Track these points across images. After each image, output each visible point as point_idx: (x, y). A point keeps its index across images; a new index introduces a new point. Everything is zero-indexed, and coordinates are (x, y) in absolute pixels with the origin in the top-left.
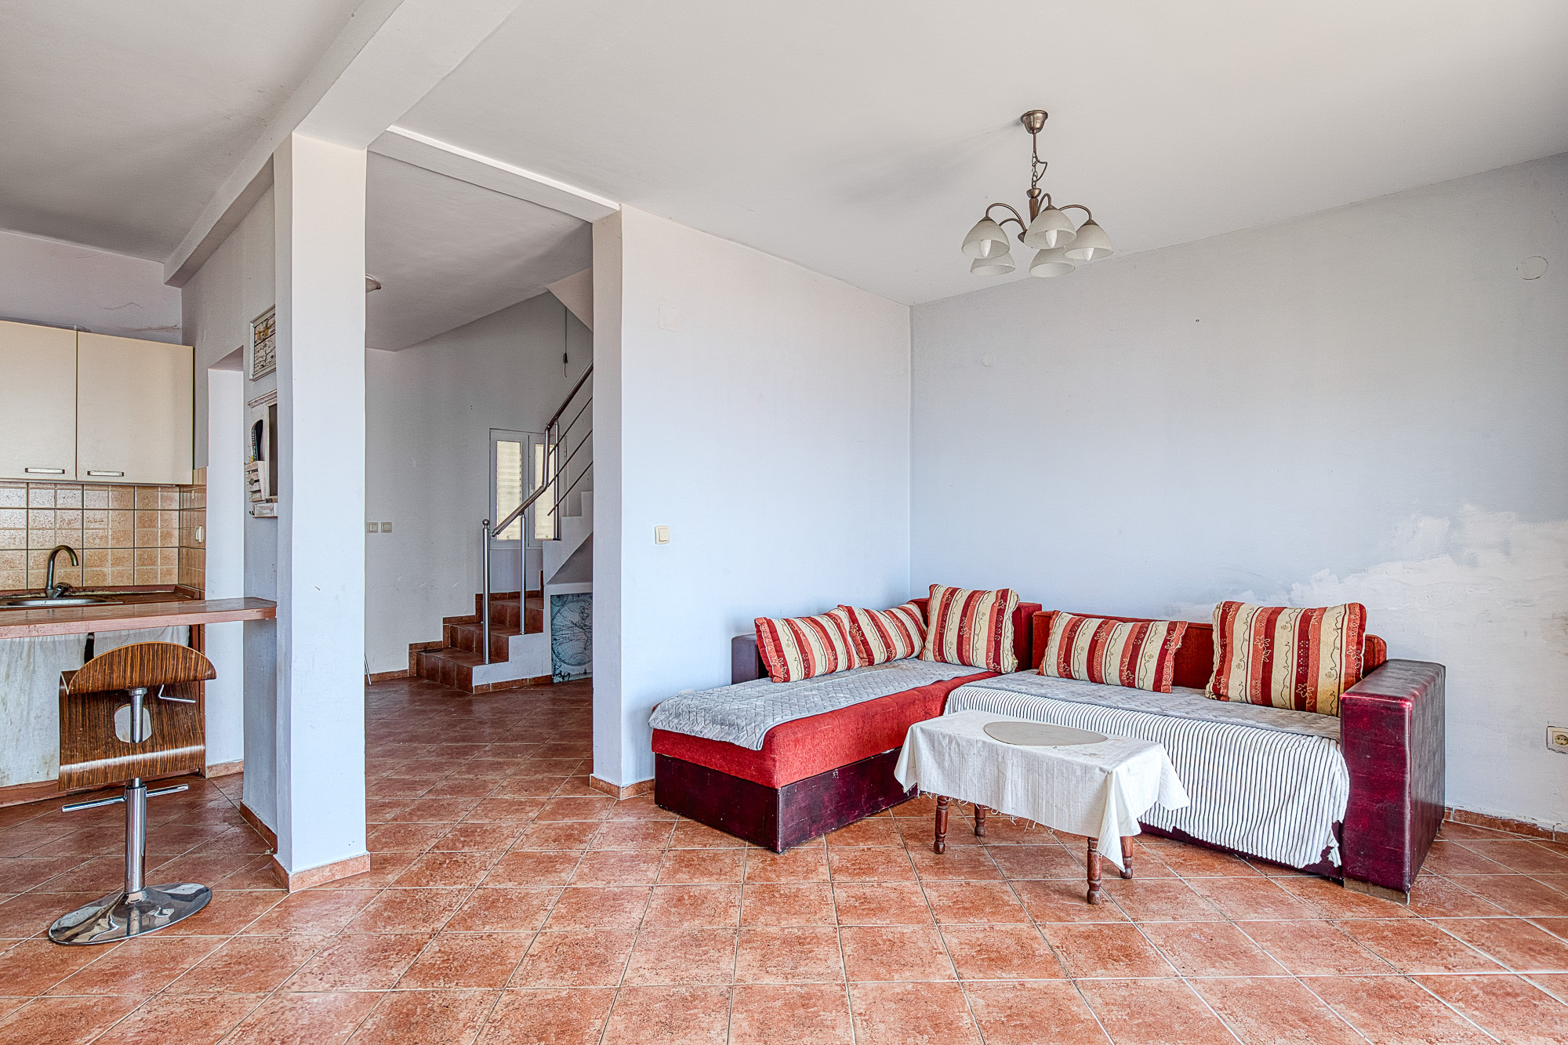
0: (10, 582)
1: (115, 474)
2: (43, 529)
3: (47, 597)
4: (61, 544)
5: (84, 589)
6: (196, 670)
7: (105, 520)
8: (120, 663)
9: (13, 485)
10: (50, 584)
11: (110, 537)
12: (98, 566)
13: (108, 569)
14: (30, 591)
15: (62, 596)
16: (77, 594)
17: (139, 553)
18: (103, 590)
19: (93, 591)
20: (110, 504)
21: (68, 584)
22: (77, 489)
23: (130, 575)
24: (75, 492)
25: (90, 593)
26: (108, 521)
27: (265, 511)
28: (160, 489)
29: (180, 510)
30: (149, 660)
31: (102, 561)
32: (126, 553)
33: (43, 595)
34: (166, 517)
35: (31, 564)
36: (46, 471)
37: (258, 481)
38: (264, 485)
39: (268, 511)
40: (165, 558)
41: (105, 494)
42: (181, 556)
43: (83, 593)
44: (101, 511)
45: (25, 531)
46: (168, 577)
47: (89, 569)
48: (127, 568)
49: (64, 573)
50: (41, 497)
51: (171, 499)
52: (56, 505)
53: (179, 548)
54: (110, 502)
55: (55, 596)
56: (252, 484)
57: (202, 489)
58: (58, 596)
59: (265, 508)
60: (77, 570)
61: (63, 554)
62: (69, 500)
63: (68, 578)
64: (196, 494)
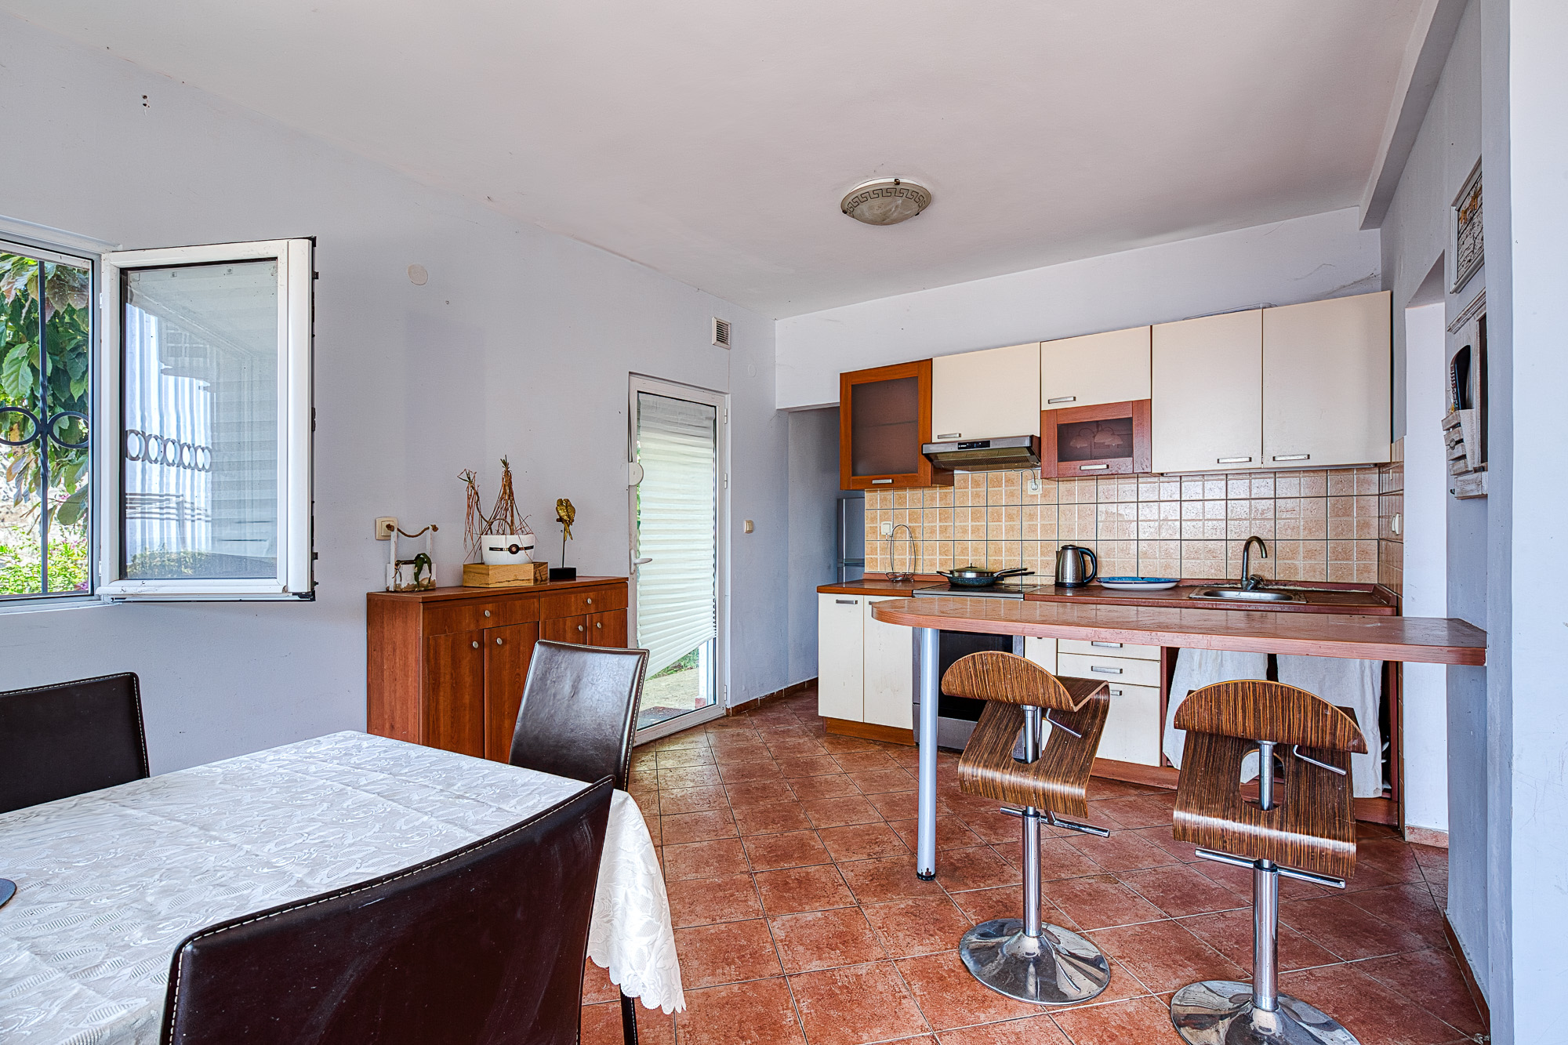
0: (1213, 571)
1: (1300, 457)
2: (1240, 519)
3: (1242, 588)
4: (1255, 535)
5: (1277, 583)
6: (1334, 734)
7: (1297, 509)
8: (1228, 701)
9: (1214, 478)
10: (1244, 576)
11: (1302, 528)
12: (1290, 559)
13: (1300, 563)
14: (1229, 581)
15: (1255, 589)
16: (1270, 587)
17: (1332, 545)
18: (1294, 585)
19: (1285, 585)
20: (1302, 491)
21: (1260, 576)
22: (1269, 478)
23: (1323, 569)
24: (1268, 480)
25: (1282, 587)
26: (1300, 510)
27: (1468, 488)
28: (1355, 472)
29: (1379, 495)
30: (1265, 705)
31: (1294, 552)
32: (1318, 545)
33: (1239, 586)
34: (1362, 503)
35: (1229, 555)
36: (1235, 460)
37: (1461, 441)
38: (1471, 447)
39: (1473, 487)
40: (1363, 553)
41: (1296, 481)
42: (1381, 551)
43: (1276, 587)
44: (1292, 500)
45: (1225, 522)
46: (1366, 575)
47: (1281, 562)
48: (1320, 561)
49: (1259, 565)
50: (1239, 488)
51: (1369, 483)
52: (1250, 495)
53: (1379, 540)
54: (1302, 489)
55: (1249, 588)
56: (1453, 448)
57: (1400, 467)
58: (1251, 589)
59: (1468, 482)
60: (1270, 561)
61: (1255, 545)
62: (1262, 489)
63: (1261, 570)
64: (1394, 474)
